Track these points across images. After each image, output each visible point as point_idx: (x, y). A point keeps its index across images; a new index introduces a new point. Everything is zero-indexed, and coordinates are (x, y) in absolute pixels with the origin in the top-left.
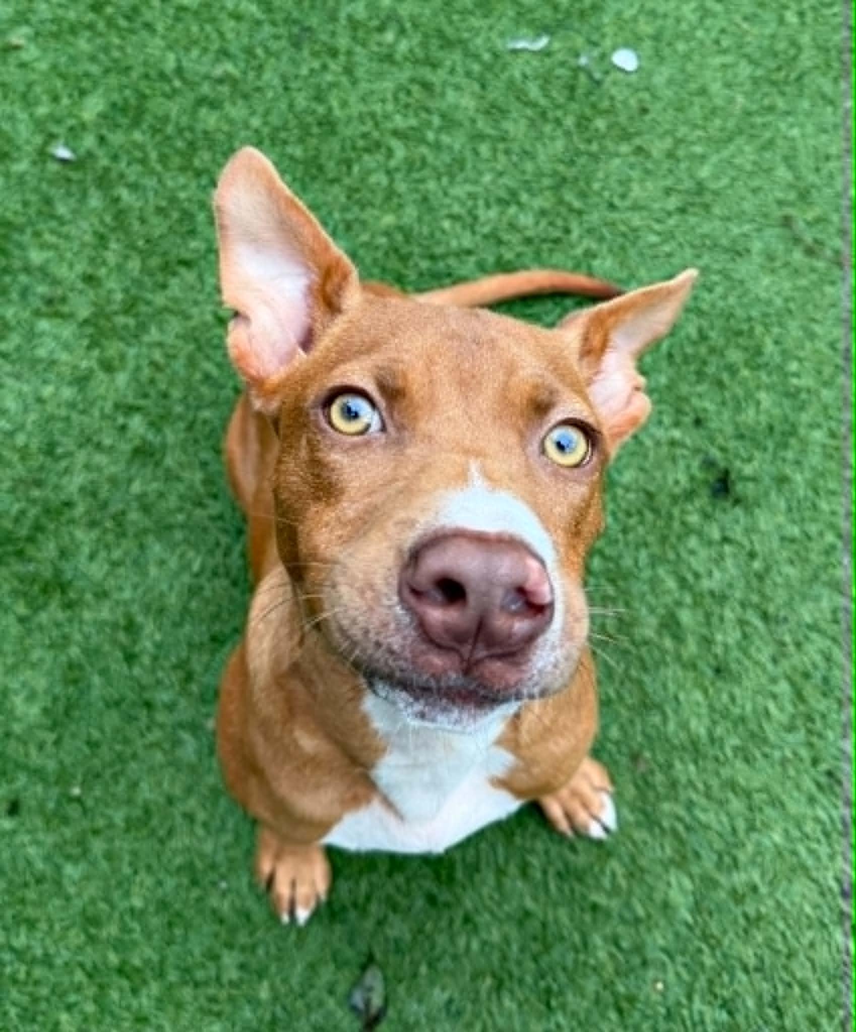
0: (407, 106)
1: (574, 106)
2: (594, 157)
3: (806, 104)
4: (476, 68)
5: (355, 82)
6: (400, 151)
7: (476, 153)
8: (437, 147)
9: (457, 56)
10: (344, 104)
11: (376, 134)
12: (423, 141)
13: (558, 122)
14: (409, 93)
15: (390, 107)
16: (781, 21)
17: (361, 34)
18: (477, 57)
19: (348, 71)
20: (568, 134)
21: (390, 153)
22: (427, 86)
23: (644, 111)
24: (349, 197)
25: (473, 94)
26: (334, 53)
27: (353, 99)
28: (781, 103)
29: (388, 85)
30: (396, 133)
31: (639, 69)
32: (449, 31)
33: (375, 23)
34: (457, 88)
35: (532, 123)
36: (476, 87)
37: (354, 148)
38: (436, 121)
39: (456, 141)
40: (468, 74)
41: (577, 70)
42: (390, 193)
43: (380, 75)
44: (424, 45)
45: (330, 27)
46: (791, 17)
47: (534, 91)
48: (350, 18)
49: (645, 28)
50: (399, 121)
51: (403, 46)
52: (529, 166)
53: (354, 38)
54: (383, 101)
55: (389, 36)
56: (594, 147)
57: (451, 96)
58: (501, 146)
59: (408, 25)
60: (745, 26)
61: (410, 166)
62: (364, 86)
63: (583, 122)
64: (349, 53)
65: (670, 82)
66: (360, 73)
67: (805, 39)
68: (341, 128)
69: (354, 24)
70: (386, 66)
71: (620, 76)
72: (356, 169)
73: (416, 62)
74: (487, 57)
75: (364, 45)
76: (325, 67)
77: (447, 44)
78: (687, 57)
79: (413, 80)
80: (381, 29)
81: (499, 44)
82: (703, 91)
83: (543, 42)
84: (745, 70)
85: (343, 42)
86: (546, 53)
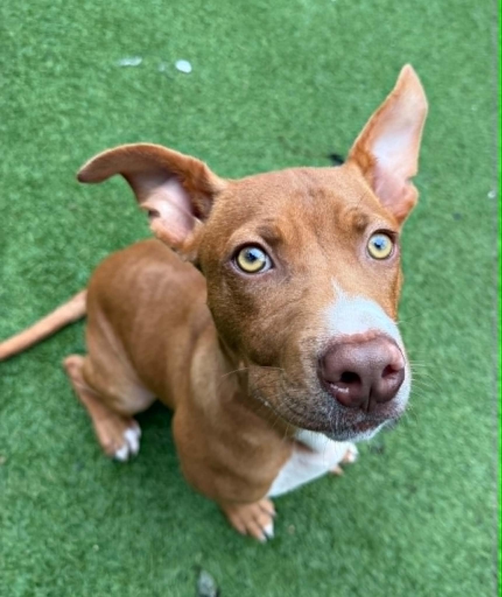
0: (67, 98)
1: (161, 92)
2: (176, 115)
3: (278, 83)
4: (103, 76)
5: (33, 89)
6: (66, 122)
7: (111, 119)
8: (87, 117)
9: (91, 72)
10: (28, 101)
11: (50, 114)
12: (79, 115)
13: (154, 100)
14: (66, 92)
15: (57, 100)
16: (260, 45)
17: (32, 63)
18: (102, 71)
19: (28, 82)
20: (160, 105)
21: (60, 123)
22: (76, 87)
23: (199, 92)
24: (40, 149)
25: (104, 90)
26: (17, 74)
27: (33, 97)
28: (267, 83)
29: (52, 89)
30: (63, 113)
31: (193, 72)
32: (85, 59)
33: (39, 57)
34: (95, 87)
35: (140, 101)
36: (105, 86)
37: (39, 122)
38: (85, 104)
39: (98, 113)
40: (100, 80)
41: (159, 74)
42: (64, 144)
43: (47, 84)
44: (71, 66)
45: (13, 61)
46: (264, 42)
47: (137, 85)
48: (24, 56)
49: (191, 50)
50: (63, 106)
51: (59, 68)
52: (142, 123)
53: (29, 66)
54: (52, 97)
55: (49, 64)
56: (176, 111)
57: (91, 91)
58: (125, 115)
59: (60, 58)
60: (243, 48)
61: (73, 129)
62: (38, 90)
63: (167, 99)
64: (27, 74)
65: (210, 76)
66: (35, 83)
67: (273, 52)
68: (28, 113)
69: (27, 59)
70: (51, 79)
71: (184, 75)
72: (41, 133)
73: (68, 76)
74: (109, 70)
75: (35, 68)
76: (13, 82)
77: (84, 65)
78: (216, 63)
79: (68, 85)
80: (44, 60)
81: (115, 64)
82: (227, 80)
83: (138, 61)
84: (246, 68)
85: (22, 68)
86: (141, 66)
